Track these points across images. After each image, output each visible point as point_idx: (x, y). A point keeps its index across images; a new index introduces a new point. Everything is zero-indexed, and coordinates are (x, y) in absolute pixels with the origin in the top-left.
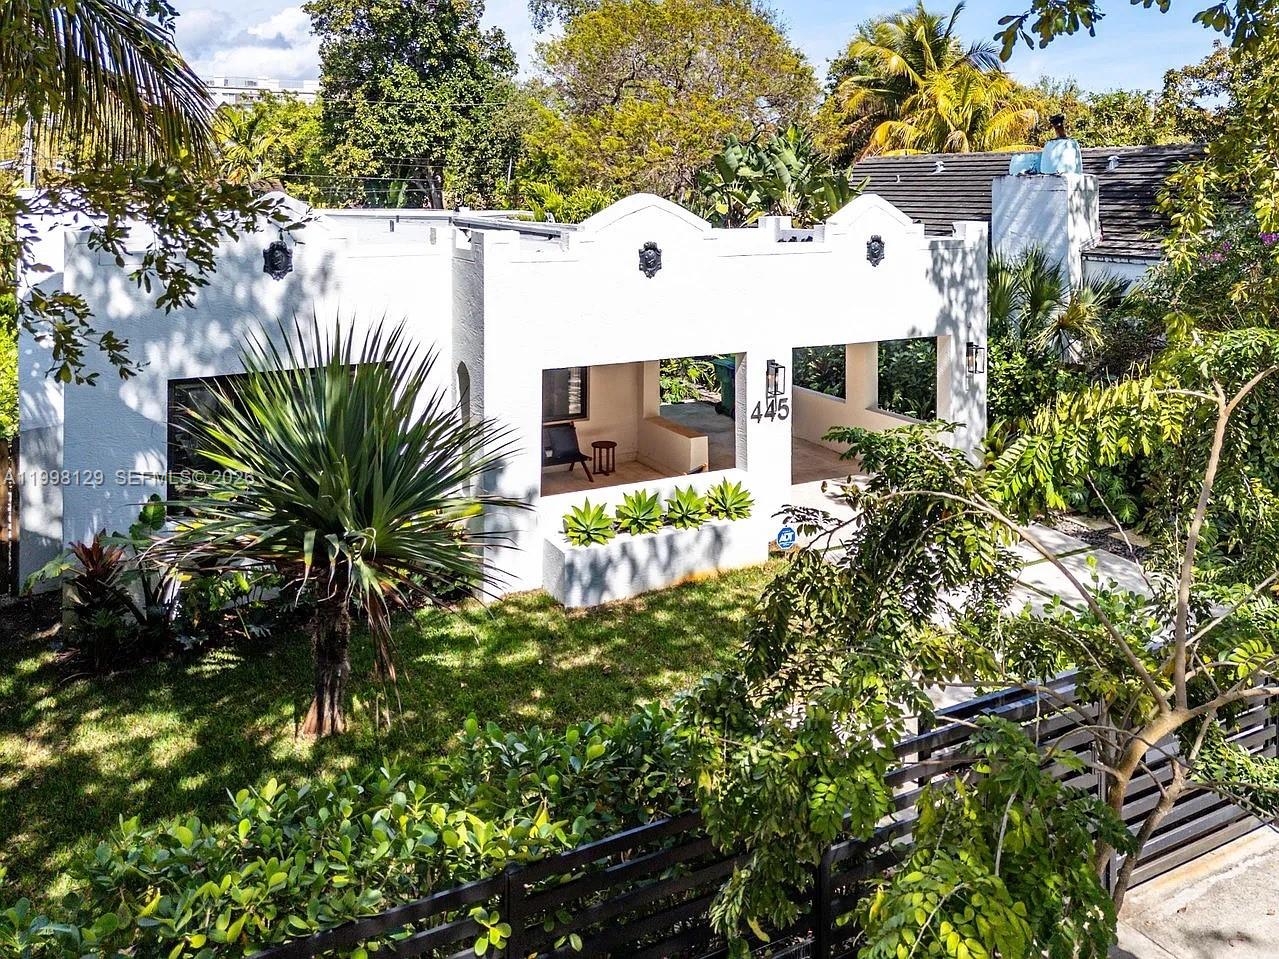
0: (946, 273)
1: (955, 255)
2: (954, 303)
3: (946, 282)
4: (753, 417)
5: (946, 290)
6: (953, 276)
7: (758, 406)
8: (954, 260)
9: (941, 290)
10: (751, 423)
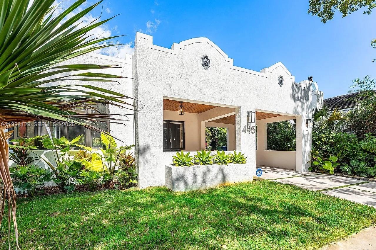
0: (296, 96)
1: (299, 90)
2: (298, 106)
3: (296, 99)
4: (243, 131)
5: (296, 101)
6: (298, 97)
7: (245, 128)
8: (299, 92)
9: (295, 101)
10: (243, 133)
